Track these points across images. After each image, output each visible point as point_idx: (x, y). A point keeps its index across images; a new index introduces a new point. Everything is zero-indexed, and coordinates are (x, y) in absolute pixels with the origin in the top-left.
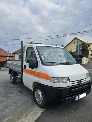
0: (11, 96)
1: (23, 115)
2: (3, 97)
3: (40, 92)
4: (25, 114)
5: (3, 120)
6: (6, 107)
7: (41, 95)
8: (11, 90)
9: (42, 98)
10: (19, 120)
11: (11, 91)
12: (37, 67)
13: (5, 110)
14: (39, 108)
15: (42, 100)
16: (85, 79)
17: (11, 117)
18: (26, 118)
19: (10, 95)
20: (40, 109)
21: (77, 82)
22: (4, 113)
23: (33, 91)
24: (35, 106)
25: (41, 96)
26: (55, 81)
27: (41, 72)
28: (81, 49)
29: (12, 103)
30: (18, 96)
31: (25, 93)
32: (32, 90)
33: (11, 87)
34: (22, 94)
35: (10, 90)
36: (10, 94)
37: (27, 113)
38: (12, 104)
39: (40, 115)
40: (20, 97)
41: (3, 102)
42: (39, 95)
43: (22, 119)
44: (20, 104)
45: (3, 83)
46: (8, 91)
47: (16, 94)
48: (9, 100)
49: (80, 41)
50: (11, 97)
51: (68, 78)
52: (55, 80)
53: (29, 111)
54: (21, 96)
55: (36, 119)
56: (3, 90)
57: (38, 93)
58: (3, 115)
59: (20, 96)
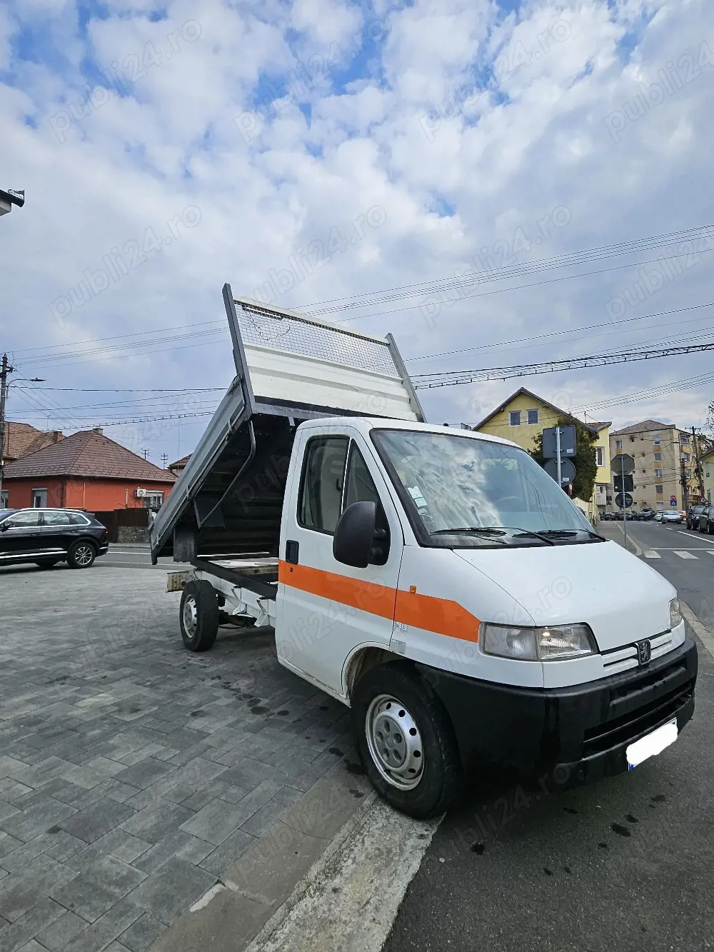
0: (202, 734)
1: (307, 869)
2: (150, 734)
3: (402, 714)
4: (315, 857)
5: (187, 905)
6: (187, 806)
7: (413, 732)
8: (191, 688)
9: (416, 754)
10: (290, 908)
11: (193, 699)
12: (381, 559)
13: (184, 827)
14: (396, 818)
15: (418, 763)
16: (669, 631)
17: (231, 885)
18: (335, 890)
19: (197, 724)
20: (407, 822)
21: (633, 651)
22: (179, 855)
23: (347, 702)
24: (367, 802)
25: (414, 742)
26: (510, 645)
27: (413, 588)
28: (570, 451)
29: (218, 779)
30: (248, 735)
31: (284, 713)
32: (344, 698)
33: (186, 670)
34: (270, 723)
35: (184, 691)
36: (194, 714)
37: (328, 852)
38: (219, 786)
39: (416, 866)
40: (260, 742)
41: (160, 770)
42: (399, 737)
43: (307, 902)
44: (268, 787)
45: (134, 645)
46: (172, 694)
47: (231, 719)
48: (197, 759)
49: (547, 406)
50: (207, 741)
51: (586, 626)
52: (510, 639)
53: (338, 838)
54: (267, 730)
55: (400, 896)
56: (144, 691)
57: (388, 723)
58: (177, 864)
59: (255, 729)
